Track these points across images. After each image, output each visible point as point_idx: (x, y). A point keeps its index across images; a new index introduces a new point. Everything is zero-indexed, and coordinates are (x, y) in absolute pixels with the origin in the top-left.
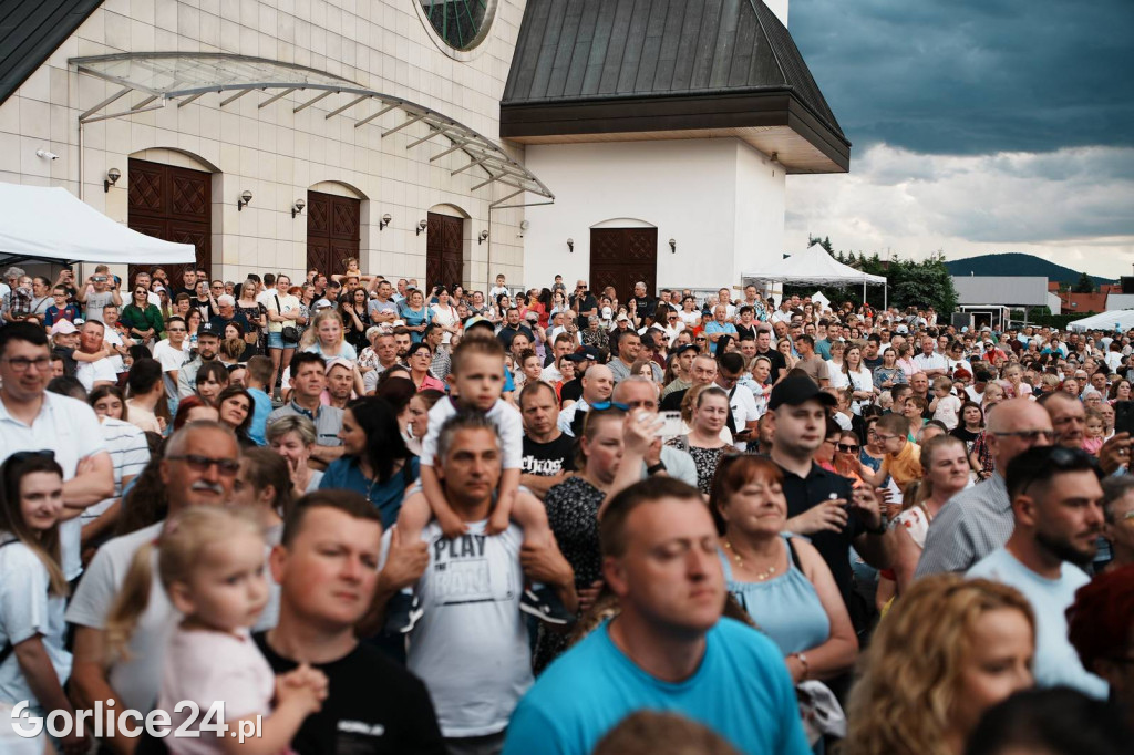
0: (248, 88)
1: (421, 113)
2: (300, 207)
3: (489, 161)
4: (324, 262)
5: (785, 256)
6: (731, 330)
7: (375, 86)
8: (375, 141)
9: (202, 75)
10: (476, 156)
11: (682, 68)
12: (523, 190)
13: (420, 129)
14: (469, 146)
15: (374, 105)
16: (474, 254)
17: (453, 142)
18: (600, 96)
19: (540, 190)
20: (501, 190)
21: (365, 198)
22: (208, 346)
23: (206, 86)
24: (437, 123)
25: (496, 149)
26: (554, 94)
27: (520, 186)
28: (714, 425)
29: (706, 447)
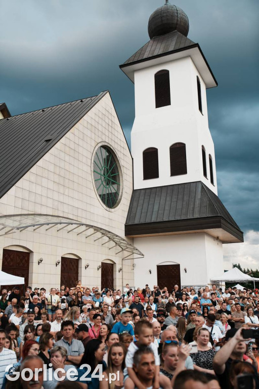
0: (42, 225)
1: (99, 230)
2: (59, 263)
3: (122, 244)
4: (66, 281)
5: (225, 271)
6: (209, 302)
7: (84, 221)
8: (84, 239)
9: (28, 221)
10: (117, 243)
11: (184, 211)
12: (133, 253)
13: (99, 235)
14: (115, 239)
15: (84, 228)
16: (118, 276)
17: (110, 238)
18: (158, 221)
19: (139, 253)
20: (126, 253)
21: (80, 258)
22: (31, 318)
23: (30, 225)
24: (104, 232)
25: (124, 240)
26: (142, 221)
27: (132, 252)
28: (205, 341)
29: (203, 350)
